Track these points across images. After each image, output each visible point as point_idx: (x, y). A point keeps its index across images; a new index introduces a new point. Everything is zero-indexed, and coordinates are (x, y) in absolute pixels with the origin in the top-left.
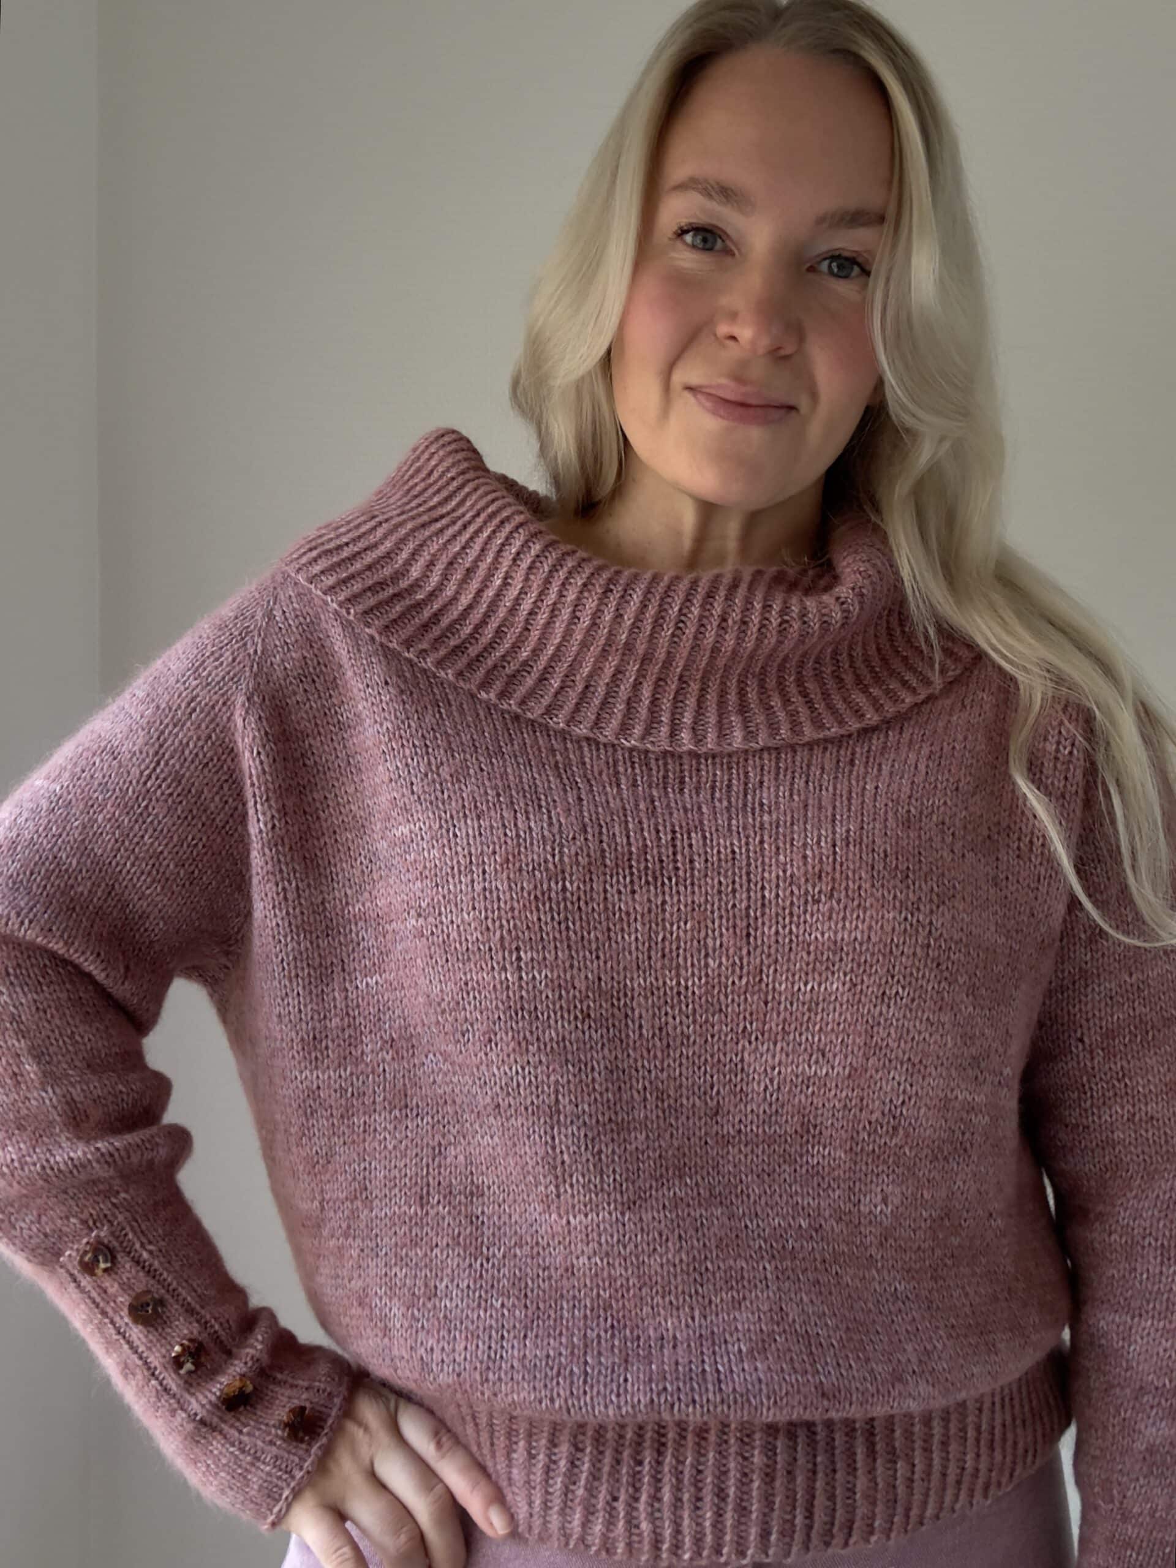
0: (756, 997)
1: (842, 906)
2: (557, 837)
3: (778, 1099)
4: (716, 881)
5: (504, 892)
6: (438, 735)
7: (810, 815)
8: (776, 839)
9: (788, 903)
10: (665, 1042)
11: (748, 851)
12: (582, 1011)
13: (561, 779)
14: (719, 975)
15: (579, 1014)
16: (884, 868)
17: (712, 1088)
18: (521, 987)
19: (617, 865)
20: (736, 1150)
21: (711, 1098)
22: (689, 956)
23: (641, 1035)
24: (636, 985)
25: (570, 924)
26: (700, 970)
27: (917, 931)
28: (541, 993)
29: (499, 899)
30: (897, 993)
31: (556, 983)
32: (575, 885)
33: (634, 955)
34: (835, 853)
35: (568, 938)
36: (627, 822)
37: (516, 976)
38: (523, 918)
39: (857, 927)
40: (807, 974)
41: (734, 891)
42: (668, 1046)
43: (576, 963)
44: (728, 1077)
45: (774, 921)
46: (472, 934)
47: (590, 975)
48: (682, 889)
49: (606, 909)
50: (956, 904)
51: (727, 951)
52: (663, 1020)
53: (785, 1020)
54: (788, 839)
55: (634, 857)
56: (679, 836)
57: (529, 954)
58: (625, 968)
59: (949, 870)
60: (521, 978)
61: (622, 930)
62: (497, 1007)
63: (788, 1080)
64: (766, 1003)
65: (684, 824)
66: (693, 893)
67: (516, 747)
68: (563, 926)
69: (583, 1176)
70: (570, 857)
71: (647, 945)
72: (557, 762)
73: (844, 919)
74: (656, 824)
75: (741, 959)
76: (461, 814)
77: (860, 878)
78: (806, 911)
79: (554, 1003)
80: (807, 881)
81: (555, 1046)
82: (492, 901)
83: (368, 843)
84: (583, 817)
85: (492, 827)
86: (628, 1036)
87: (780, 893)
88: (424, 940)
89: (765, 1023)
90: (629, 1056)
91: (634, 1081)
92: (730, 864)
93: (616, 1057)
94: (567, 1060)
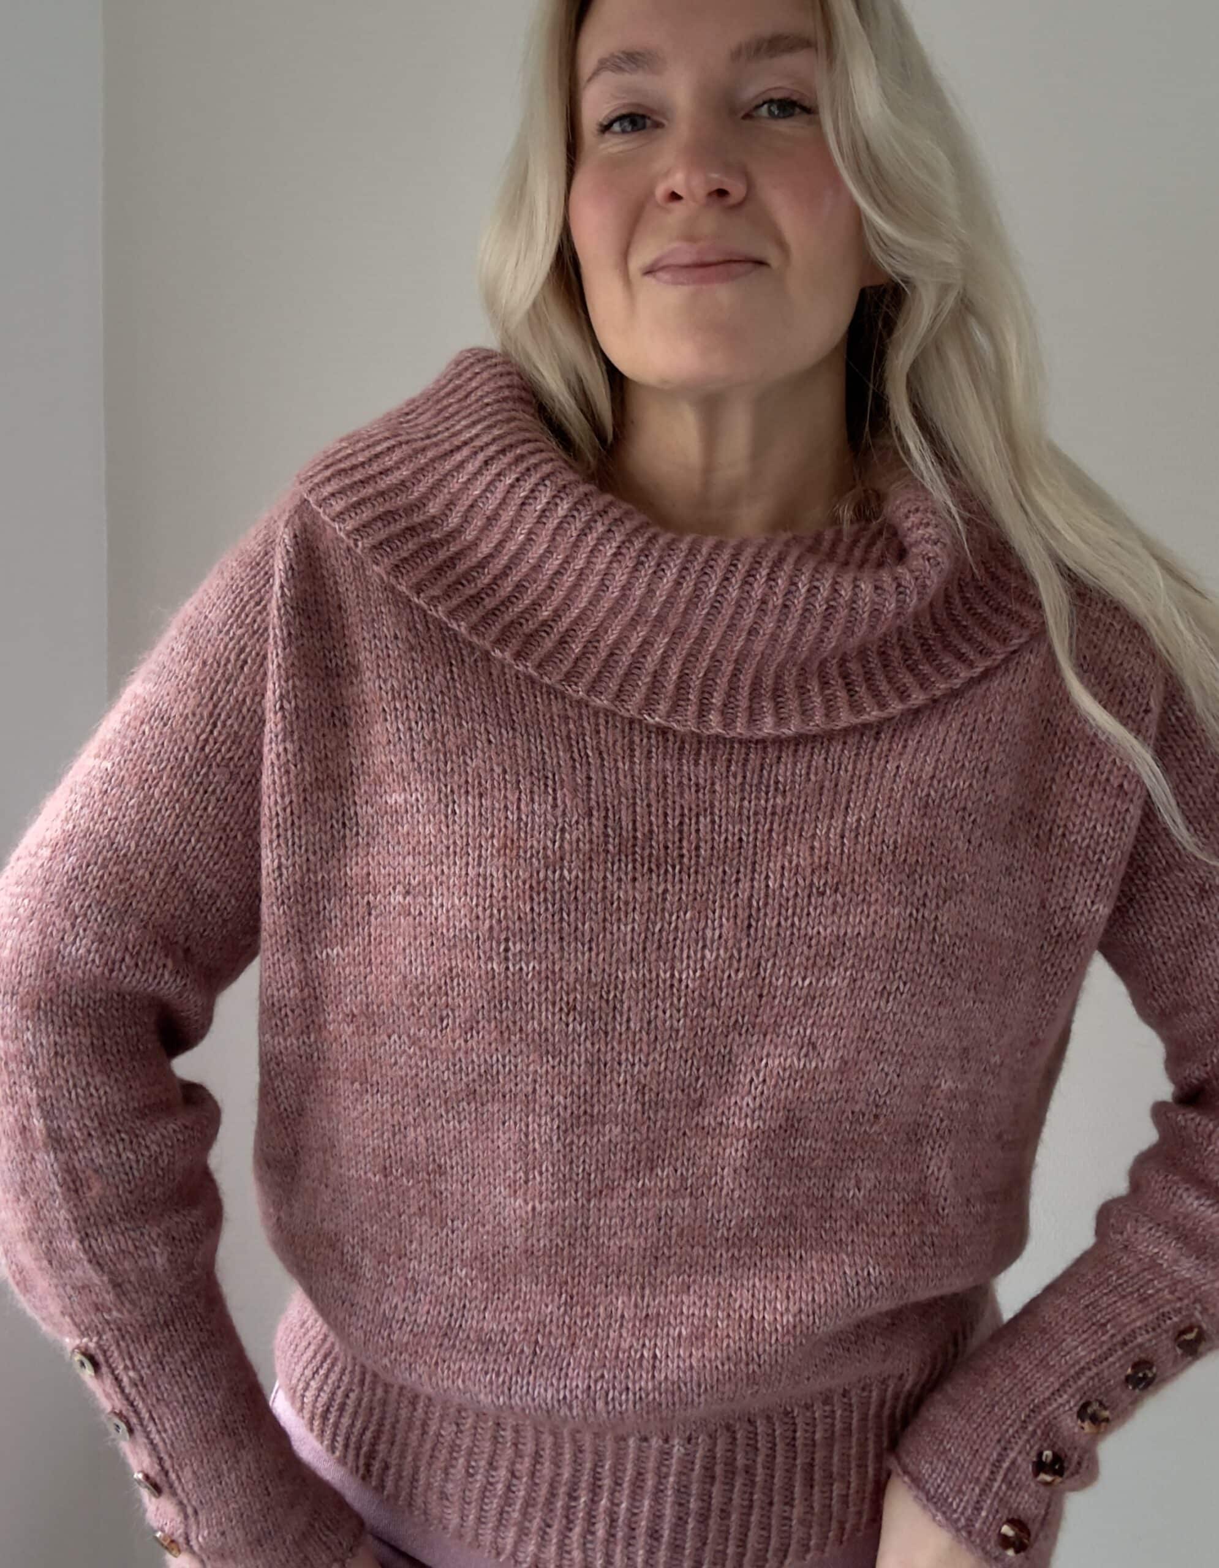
1: (846, 900)
2: (560, 820)
3: (762, 1093)
4: (720, 870)
5: (498, 880)
6: (447, 700)
7: (823, 802)
8: (786, 828)
9: (792, 893)
10: (652, 1037)
11: (756, 839)
12: (568, 1003)
13: (572, 752)
14: (716, 968)
15: (564, 1006)
16: (893, 861)
17: (697, 1081)
18: (507, 978)
19: (620, 851)
20: (715, 1142)
21: (695, 1091)
22: (685, 947)
23: (628, 1028)
24: (627, 978)
25: (565, 915)
26: (695, 962)
27: (922, 927)
28: (527, 984)
30: (898, 988)
31: (543, 975)
32: (574, 873)
33: (629, 947)
34: (843, 844)
35: (561, 929)
36: (635, 804)
37: (503, 966)
38: (515, 908)
39: (860, 921)
40: (806, 968)
41: (737, 881)
42: (655, 1040)
43: (566, 956)
44: (714, 1069)
45: (776, 913)
46: (461, 922)
47: (580, 968)
48: (685, 877)
49: (604, 898)
50: (964, 899)
51: (726, 942)
52: (653, 1013)
53: (778, 1014)
54: (797, 829)
55: (639, 843)
56: (687, 820)
57: (518, 946)
58: (618, 960)
59: (961, 863)
60: (507, 968)
61: (619, 920)
62: (481, 995)
63: (775, 1073)
64: (761, 996)
65: (693, 806)
66: (697, 881)
67: (527, 715)
68: (557, 918)
69: (553, 1165)
70: (570, 843)
71: (643, 935)
72: (569, 732)
73: (848, 914)
74: (666, 806)
75: (740, 951)
76: (463, 791)
77: (867, 872)
78: (809, 903)
79: (539, 995)
80: (813, 872)
81: (536, 1037)
82: (485, 888)
83: (343, 805)
84: (589, 799)
85: (493, 809)
86: (614, 1029)
87: (785, 883)
88: (411, 919)
89: (757, 1016)
90: (613, 1048)
91: (615, 1074)
92: (736, 852)
93: (599, 1050)
94: (548, 1052)
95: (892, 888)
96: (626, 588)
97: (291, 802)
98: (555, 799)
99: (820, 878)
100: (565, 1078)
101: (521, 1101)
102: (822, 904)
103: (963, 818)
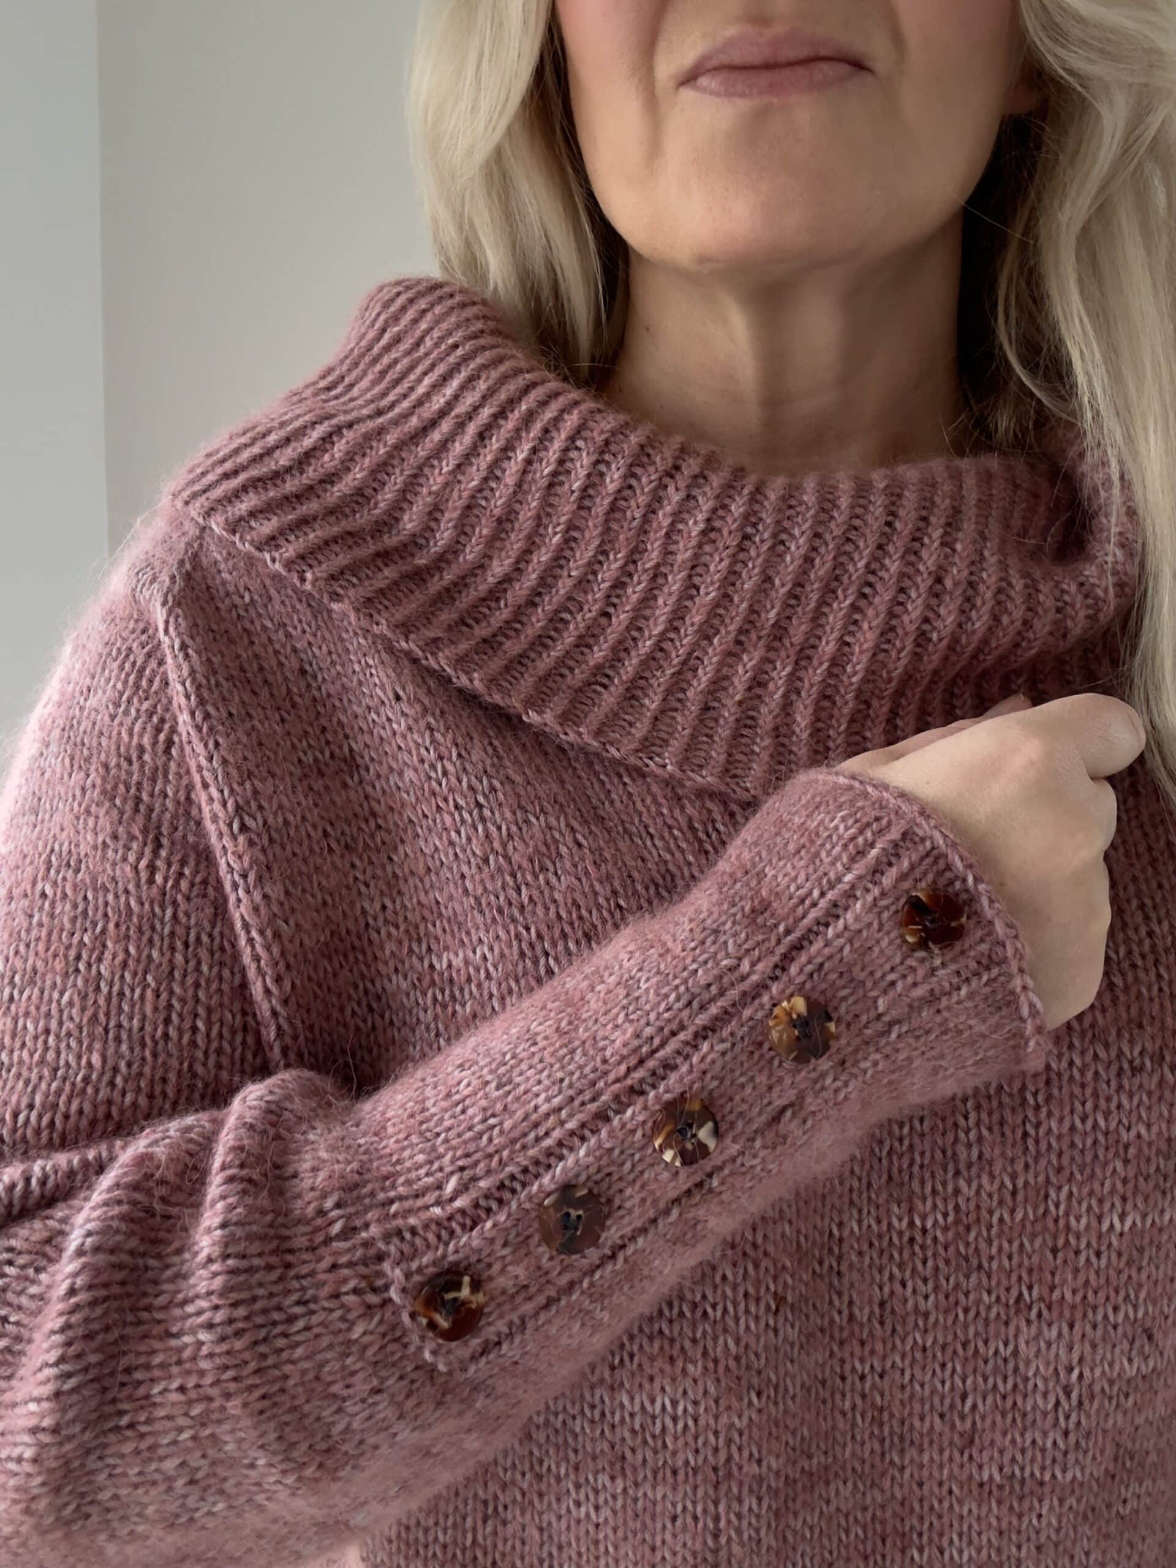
3: (1079, 1424)
14: (978, 1208)
21: (963, 1417)
26: (945, 1200)
45: (1066, 1109)
63: (1097, 1390)
64: (1055, 1252)
89: (1052, 1289)
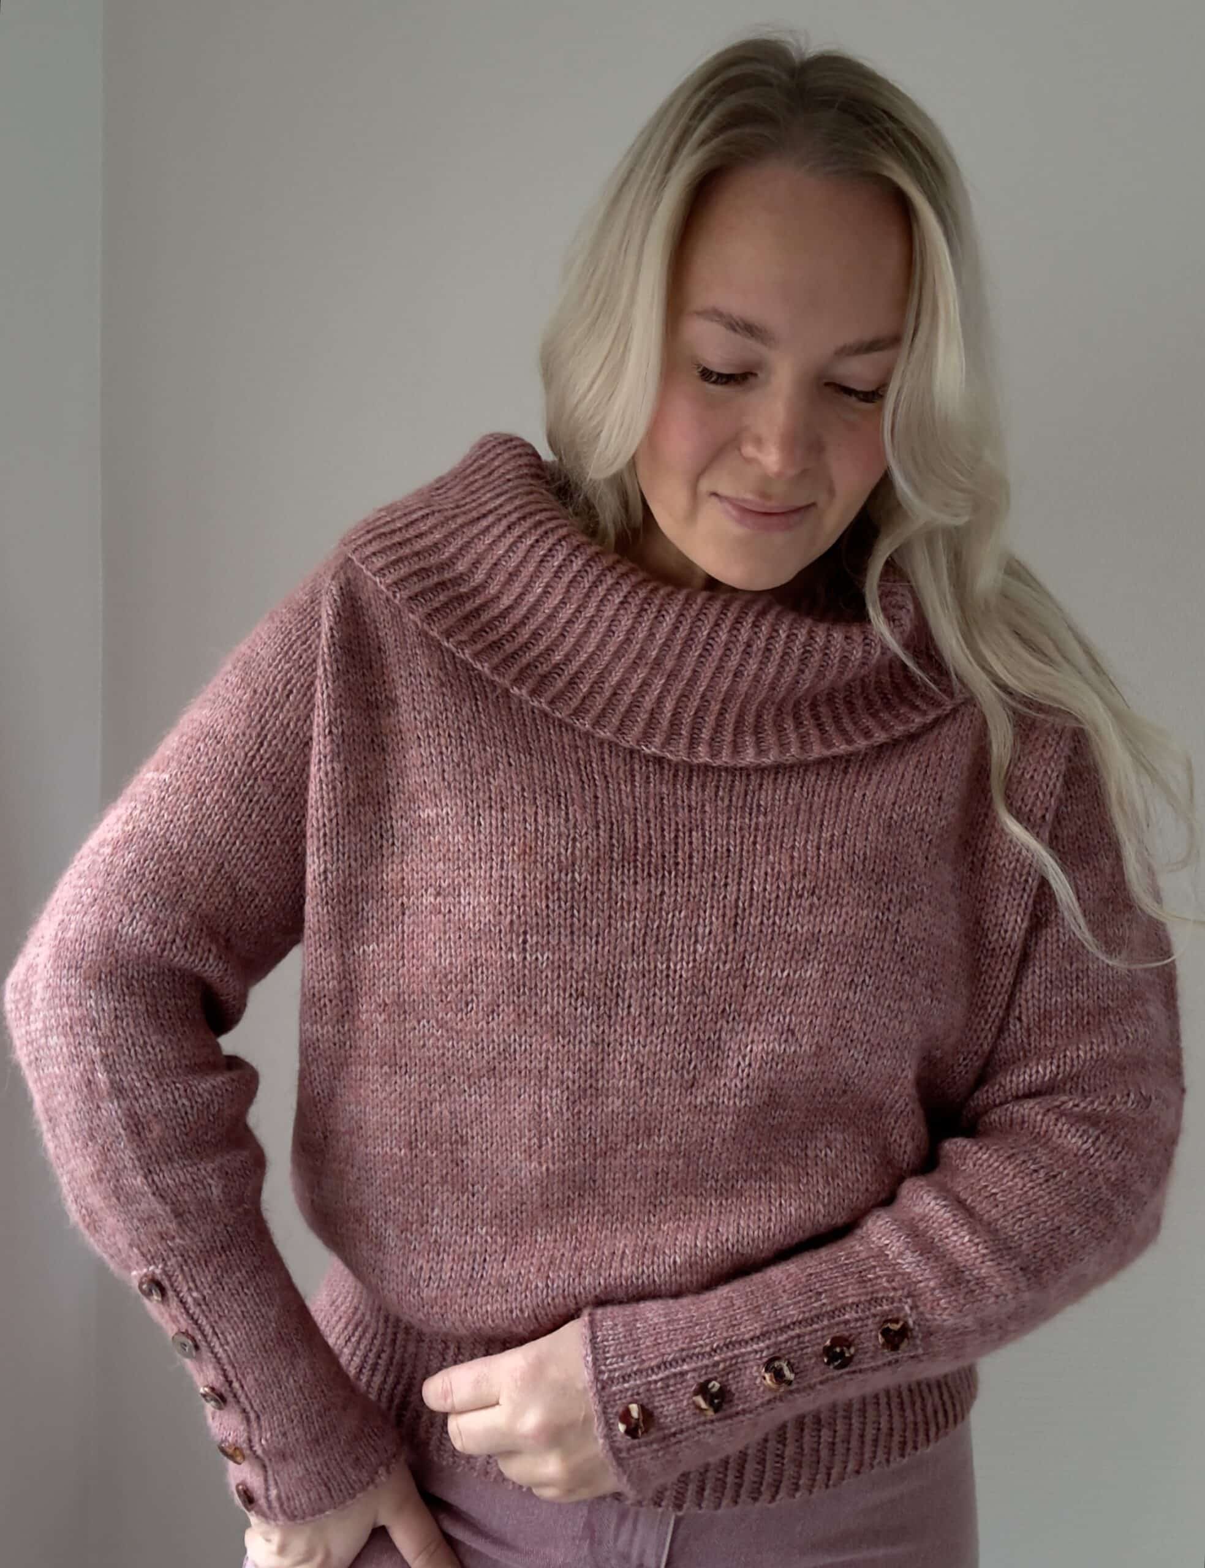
0: (737, 982)
1: (822, 902)
2: (572, 831)
3: (749, 1075)
4: (711, 875)
5: (518, 881)
6: (473, 728)
7: (800, 819)
8: (768, 840)
9: (774, 896)
10: (650, 1021)
11: (742, 849)
12: (577, 990)
13: (581, 776)
14: (706, 960)
15: (574, 993)
16: (863, 870)
17: (690, 1063)
18: (524, 967)
19: (623, 859)
20: (707, 1118)
21: (688, 1072)
22: (680, 941)
23: (629, 1013)
24: (629, 969)
25: (575, 912)
26: (689, 955)
27: (886, 929)
28: (542, 972)
29: (513, 886)
30: (864, 981)
31: (556, 964)
32: (583, 876)
33: (631, 941)
34: (819, 855)
35: (572, 925)
36: (636, 820)
37: (521, 956)
38: (533, 905)
39: (833, 921)
40: (785, 962)
41: (726, 885)
42: (653, 1024)
43: (576, 948)
44: (705, 1053)
45: (759, 913)
46: (485, 917)
47: (588, 959)
48: (680, 882)
49: (609, 898)
50: (923, 907)
51: (715, 937)
52: (651, 1000)
53: (760, 1004)
54: (778, 842)
55: (640, 852)
56: (681, 834)
57: (535, 938)
58: (621, 953)
59: (920, 876)
60: (525, 958)
61: (623, 917)
62: (502, 982)
63: (759, 1057)
64: (745, 987)
65: (687, 823)
66: (690, 885)
67: (542, 743)
68: (569, 914)
69: (563, 1132)
70: (581, 851)
71: (643, 931)
72: (578, 758)
73: (822, 914)
74: (663, 822)
75: (727, 946)
76: (487, 805)
77: (840, 878)
78: (789, 904)
79: (552, 982)
80: (792, 878)
81: (549, 1019)
82: (507, 888)
83: (381, 819)
84: (596, 814)
85: (514, 820)
86: (617, 1014)
87: (768, 887)
88: (441, 917)
89: (742, 1005)
90: (615, 1031)
91: (617, 1054)
92: (725, 861)
93: (603, 1032)
94: (559, 1033)
95: (862, 893)
96: (631, 631)
97: (337, 814)
98: (567, 814)
99: (799, 883)
100: (574, 1056)
101: (535, 1076)
102: (800, 906)
103: (921, 838)
